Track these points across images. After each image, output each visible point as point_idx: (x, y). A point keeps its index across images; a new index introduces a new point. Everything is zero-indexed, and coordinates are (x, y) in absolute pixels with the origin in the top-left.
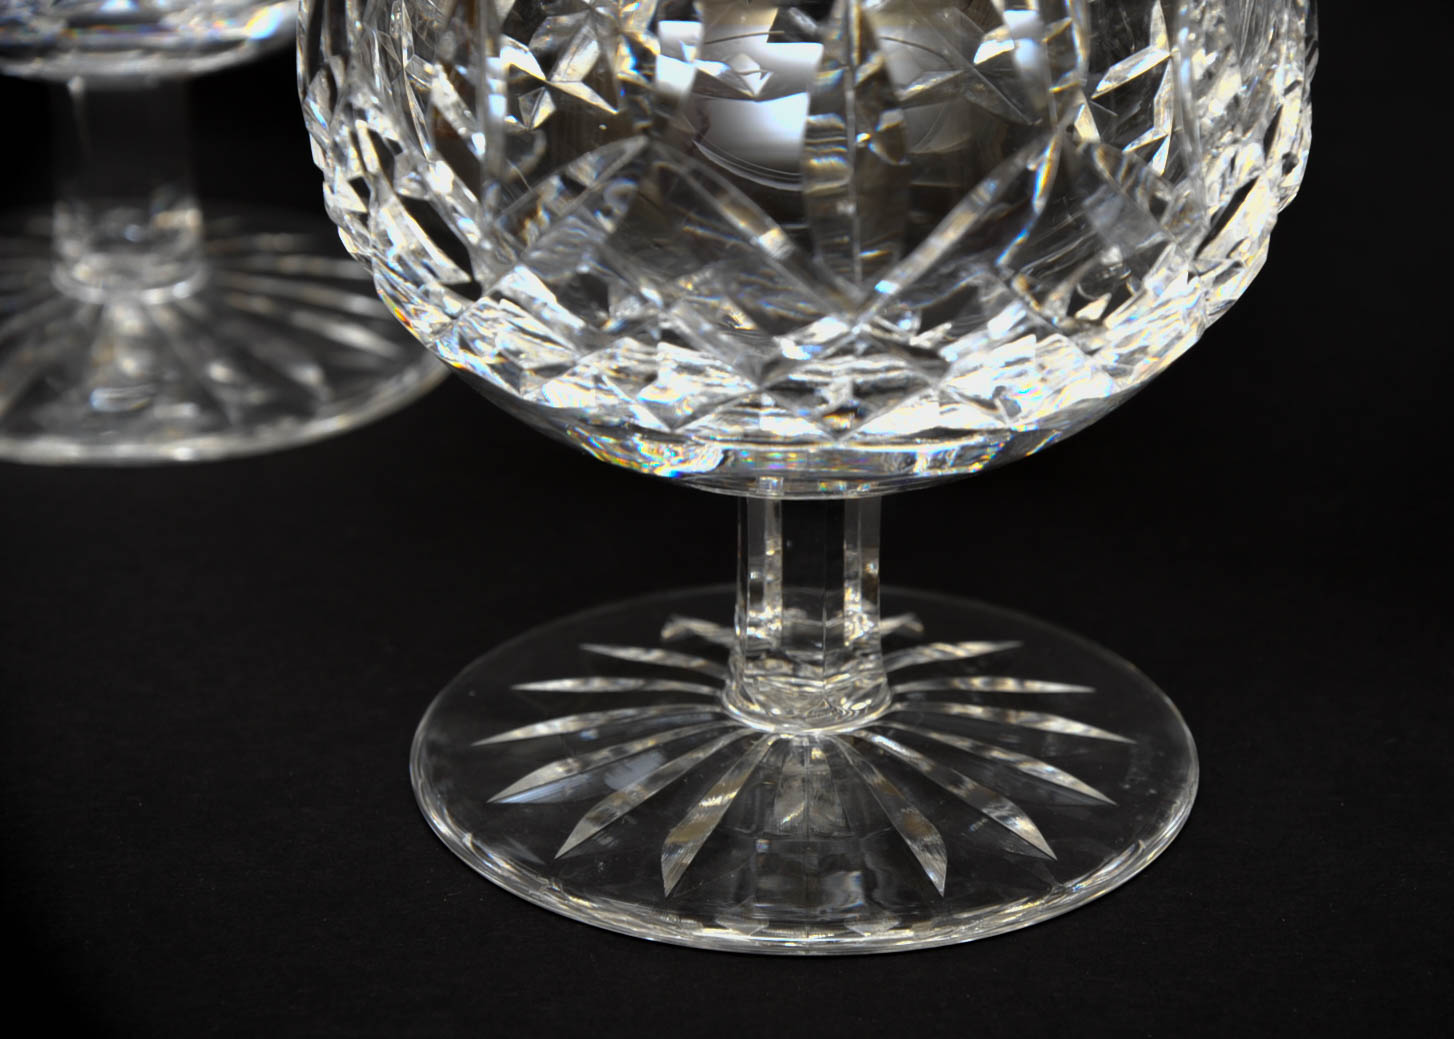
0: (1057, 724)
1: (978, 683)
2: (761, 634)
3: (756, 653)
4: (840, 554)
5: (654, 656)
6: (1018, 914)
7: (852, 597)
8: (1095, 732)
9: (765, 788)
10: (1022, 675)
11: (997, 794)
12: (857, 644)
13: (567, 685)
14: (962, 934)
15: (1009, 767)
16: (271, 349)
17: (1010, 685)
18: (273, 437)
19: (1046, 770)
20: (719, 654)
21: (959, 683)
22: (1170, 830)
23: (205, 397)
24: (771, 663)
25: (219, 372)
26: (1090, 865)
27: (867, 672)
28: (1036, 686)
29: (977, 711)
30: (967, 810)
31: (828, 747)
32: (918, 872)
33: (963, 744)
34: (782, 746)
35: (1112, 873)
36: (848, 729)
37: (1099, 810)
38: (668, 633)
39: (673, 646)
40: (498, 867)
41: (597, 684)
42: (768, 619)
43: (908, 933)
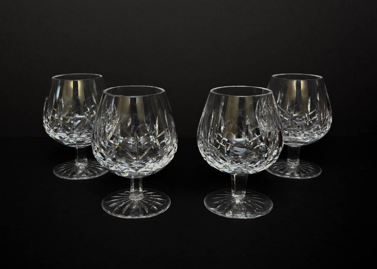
0: (159, 199)
1: (152, 195)
2: (132, 191)
3: (132, 193)
4: (139, 184)
5: (124, 194)
6: (154, 215)
7: (140, 188)
8: (162, 199)
9: (132, 205)
10: (156, 195)
11: (153, 205)
12: (141, 192)
13: (116, 197)
14: (149, 217)
15: (154, 202)
16: (93, 170)
17: (155, 196)
18: (92, 177)
19: (158, 203)
20: (129, 193)
21: (150, 196)
22: (168, 207)
23: (87, 174)
24: (133, 194)
25: (89, 172)
26: (161, 210)
27: (141, 194)
28: (157, 196)
29: (152, 198)
30: (151, 206)
31: (138, 201)
32: (146, 212)
33: (150, 201)
34: (134, 201)
35: (162, 211)
36: (140, 199)
37: (162, 206)
38: (125, 192)
39: (125, 193)
40: (109, 212)
41: (118, 196)
42: (133, 190)
43: (145, 216)
